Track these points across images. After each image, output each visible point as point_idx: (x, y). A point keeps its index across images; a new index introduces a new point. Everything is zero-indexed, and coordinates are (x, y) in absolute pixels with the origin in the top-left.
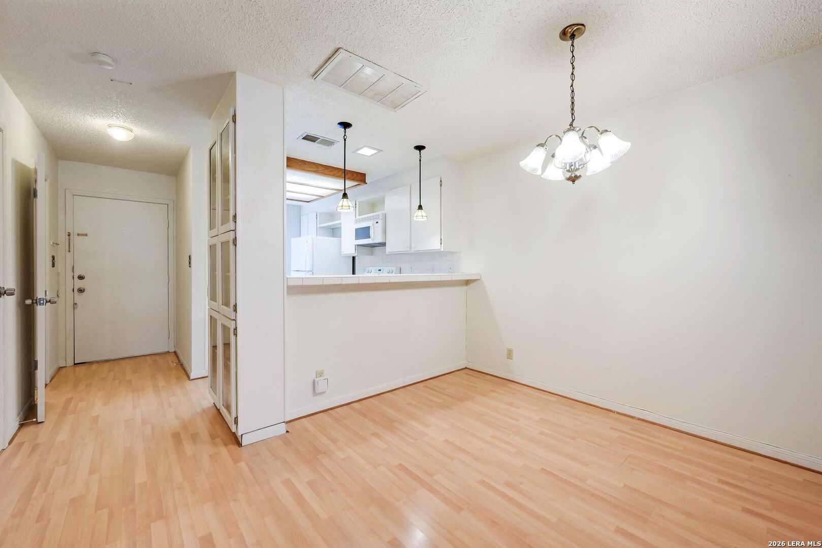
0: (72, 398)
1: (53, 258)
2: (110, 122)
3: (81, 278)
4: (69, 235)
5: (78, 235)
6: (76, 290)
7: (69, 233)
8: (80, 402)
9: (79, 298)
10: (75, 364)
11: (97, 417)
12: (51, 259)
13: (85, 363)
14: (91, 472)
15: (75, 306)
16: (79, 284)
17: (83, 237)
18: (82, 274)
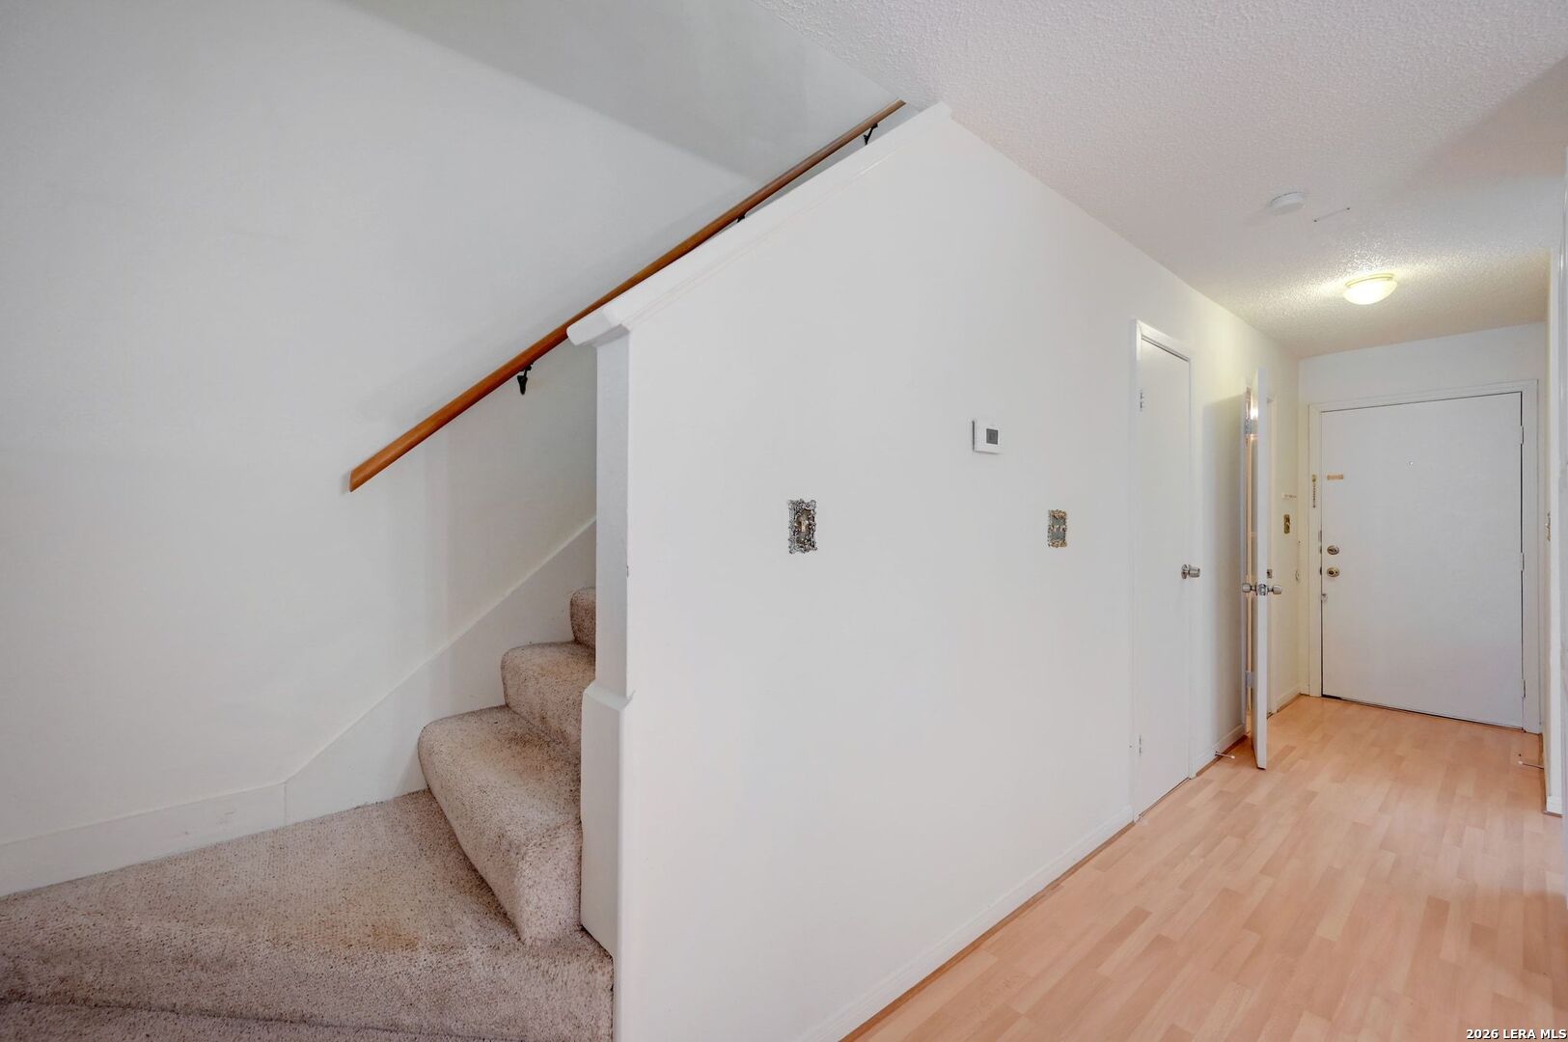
0: (1293, 748)
1: (1287, 519)
2: (1347, 279)
3: (1333, 551)
4: (1314, 481)
5: (1329, 478)
6: (1324, 571)
7: (1314, 476)
8: (1302, 758)
9: (1330, 584)
10: (1323, 696)
11: (1313, 795)
12: (1283, 520)
13: (1339, 698)
14: (1264, 871)
15: (1324, 599)
16: (1331, 561)
17: (1337, 481)
18: (1335, 545)
